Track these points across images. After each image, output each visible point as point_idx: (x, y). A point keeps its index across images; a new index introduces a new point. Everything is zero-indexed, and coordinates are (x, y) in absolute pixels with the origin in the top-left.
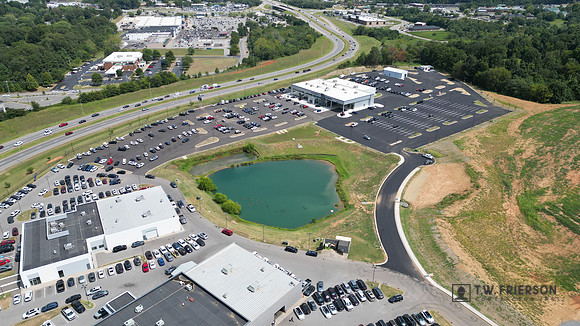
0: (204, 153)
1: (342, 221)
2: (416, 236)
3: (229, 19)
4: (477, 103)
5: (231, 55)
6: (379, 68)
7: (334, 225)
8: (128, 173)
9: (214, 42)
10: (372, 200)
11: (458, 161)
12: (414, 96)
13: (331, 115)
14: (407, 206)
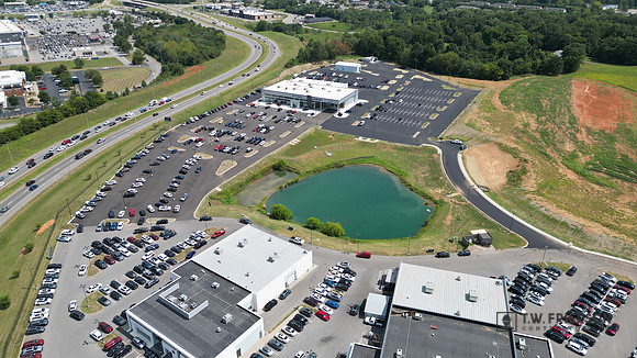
0: (235, 179)
1: (450, 217)
2: (523, 214)
3: (76, 20)
4: (445, 87)
5: (134, 63)
6: (326, 63)
7: (448, 222)
8: (170, 220)
9: (95, 50)
10: (454, 191)
11: (486, 141)
12: (386, 88)
13: (329, 116)
14: (487, 190)
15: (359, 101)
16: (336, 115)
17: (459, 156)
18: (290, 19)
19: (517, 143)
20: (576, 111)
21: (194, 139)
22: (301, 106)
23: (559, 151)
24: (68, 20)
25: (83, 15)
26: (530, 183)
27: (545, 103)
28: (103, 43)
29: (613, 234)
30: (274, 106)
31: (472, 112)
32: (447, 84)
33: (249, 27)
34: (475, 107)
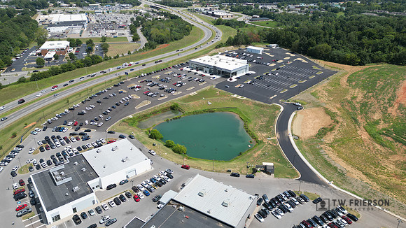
0: (143, 112)
1: (259, 152)
2: (312, 157)
4: (314, 67)
5: (134, 41)
7: (256, 155)
8: (93, 130)
9: (118, 32)
11: (318, 106)
12: (273, 65)
13: (224, 79)
14: (297, 138)
16: (228, 80)
17: (294, 113)
18: (243, 18)
20: (400, 92)
22: (210, 73)
25: (125, 12)
28: (125, 28)
29: (367, 180)
30: (195, 71)
31: (322, 86)
32: (317, 65)
34: (326, 82)
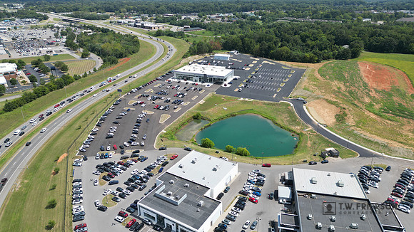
0: (172, 126)
1: (309, 142)
4: (284, 68)
5: (82, 57)
7: (309, 145)
8: (140, 151)
10: (307, 127)
11: (318, 98)
12: (248, 69)
13: (219, 86)
14: (326, 126)
15: (234, 77)
16: (223, 85)
17: (304, 107)
18: (174, 29)
19: (336, 98)
20: (366, 80)
21: (139, 102)
22: (200, 81)
23: (362, 102)
24: (28, 31)
25: (37, 28)
26: (351, 121)
27: (346, 75)
28: (57, 45)
29: (406, 147)
30: (182, 81)
31: (304, 81)
32: (285, 66)
33: (149, 34)
34: (305, 79)
